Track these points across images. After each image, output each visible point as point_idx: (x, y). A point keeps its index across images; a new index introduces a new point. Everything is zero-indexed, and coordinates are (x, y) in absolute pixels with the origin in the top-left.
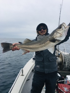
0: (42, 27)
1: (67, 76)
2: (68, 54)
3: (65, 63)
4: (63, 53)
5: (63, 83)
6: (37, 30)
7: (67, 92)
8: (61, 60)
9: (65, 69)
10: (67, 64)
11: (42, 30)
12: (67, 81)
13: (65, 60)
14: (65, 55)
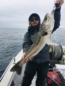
0: (34, 18)
1: (56, 65)
2: (58, 45)
3: (55, 53)
4: (54, 44)
5: (52, 71)
6: (29, 20)
7: (55, 79)
8: (52, 50)
9: (55, 58)
10: (56, 54)
11: (34, 20)
12: (55, 69)
13: (55, 50)
14: (55, 46)
